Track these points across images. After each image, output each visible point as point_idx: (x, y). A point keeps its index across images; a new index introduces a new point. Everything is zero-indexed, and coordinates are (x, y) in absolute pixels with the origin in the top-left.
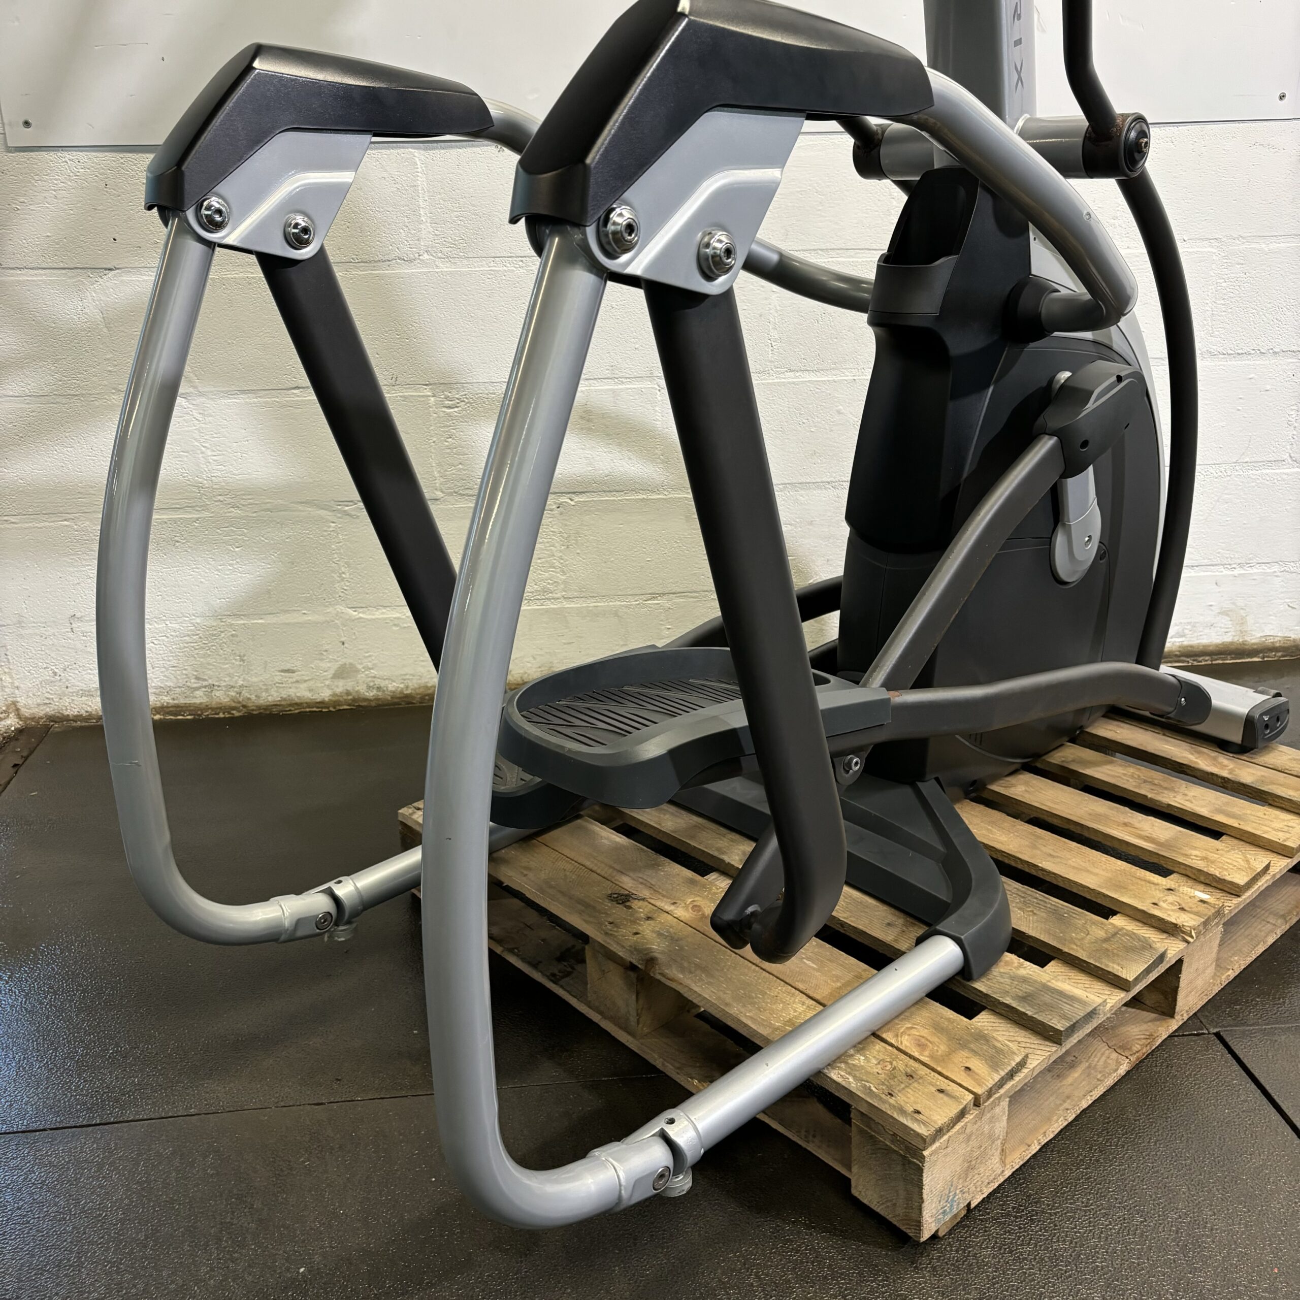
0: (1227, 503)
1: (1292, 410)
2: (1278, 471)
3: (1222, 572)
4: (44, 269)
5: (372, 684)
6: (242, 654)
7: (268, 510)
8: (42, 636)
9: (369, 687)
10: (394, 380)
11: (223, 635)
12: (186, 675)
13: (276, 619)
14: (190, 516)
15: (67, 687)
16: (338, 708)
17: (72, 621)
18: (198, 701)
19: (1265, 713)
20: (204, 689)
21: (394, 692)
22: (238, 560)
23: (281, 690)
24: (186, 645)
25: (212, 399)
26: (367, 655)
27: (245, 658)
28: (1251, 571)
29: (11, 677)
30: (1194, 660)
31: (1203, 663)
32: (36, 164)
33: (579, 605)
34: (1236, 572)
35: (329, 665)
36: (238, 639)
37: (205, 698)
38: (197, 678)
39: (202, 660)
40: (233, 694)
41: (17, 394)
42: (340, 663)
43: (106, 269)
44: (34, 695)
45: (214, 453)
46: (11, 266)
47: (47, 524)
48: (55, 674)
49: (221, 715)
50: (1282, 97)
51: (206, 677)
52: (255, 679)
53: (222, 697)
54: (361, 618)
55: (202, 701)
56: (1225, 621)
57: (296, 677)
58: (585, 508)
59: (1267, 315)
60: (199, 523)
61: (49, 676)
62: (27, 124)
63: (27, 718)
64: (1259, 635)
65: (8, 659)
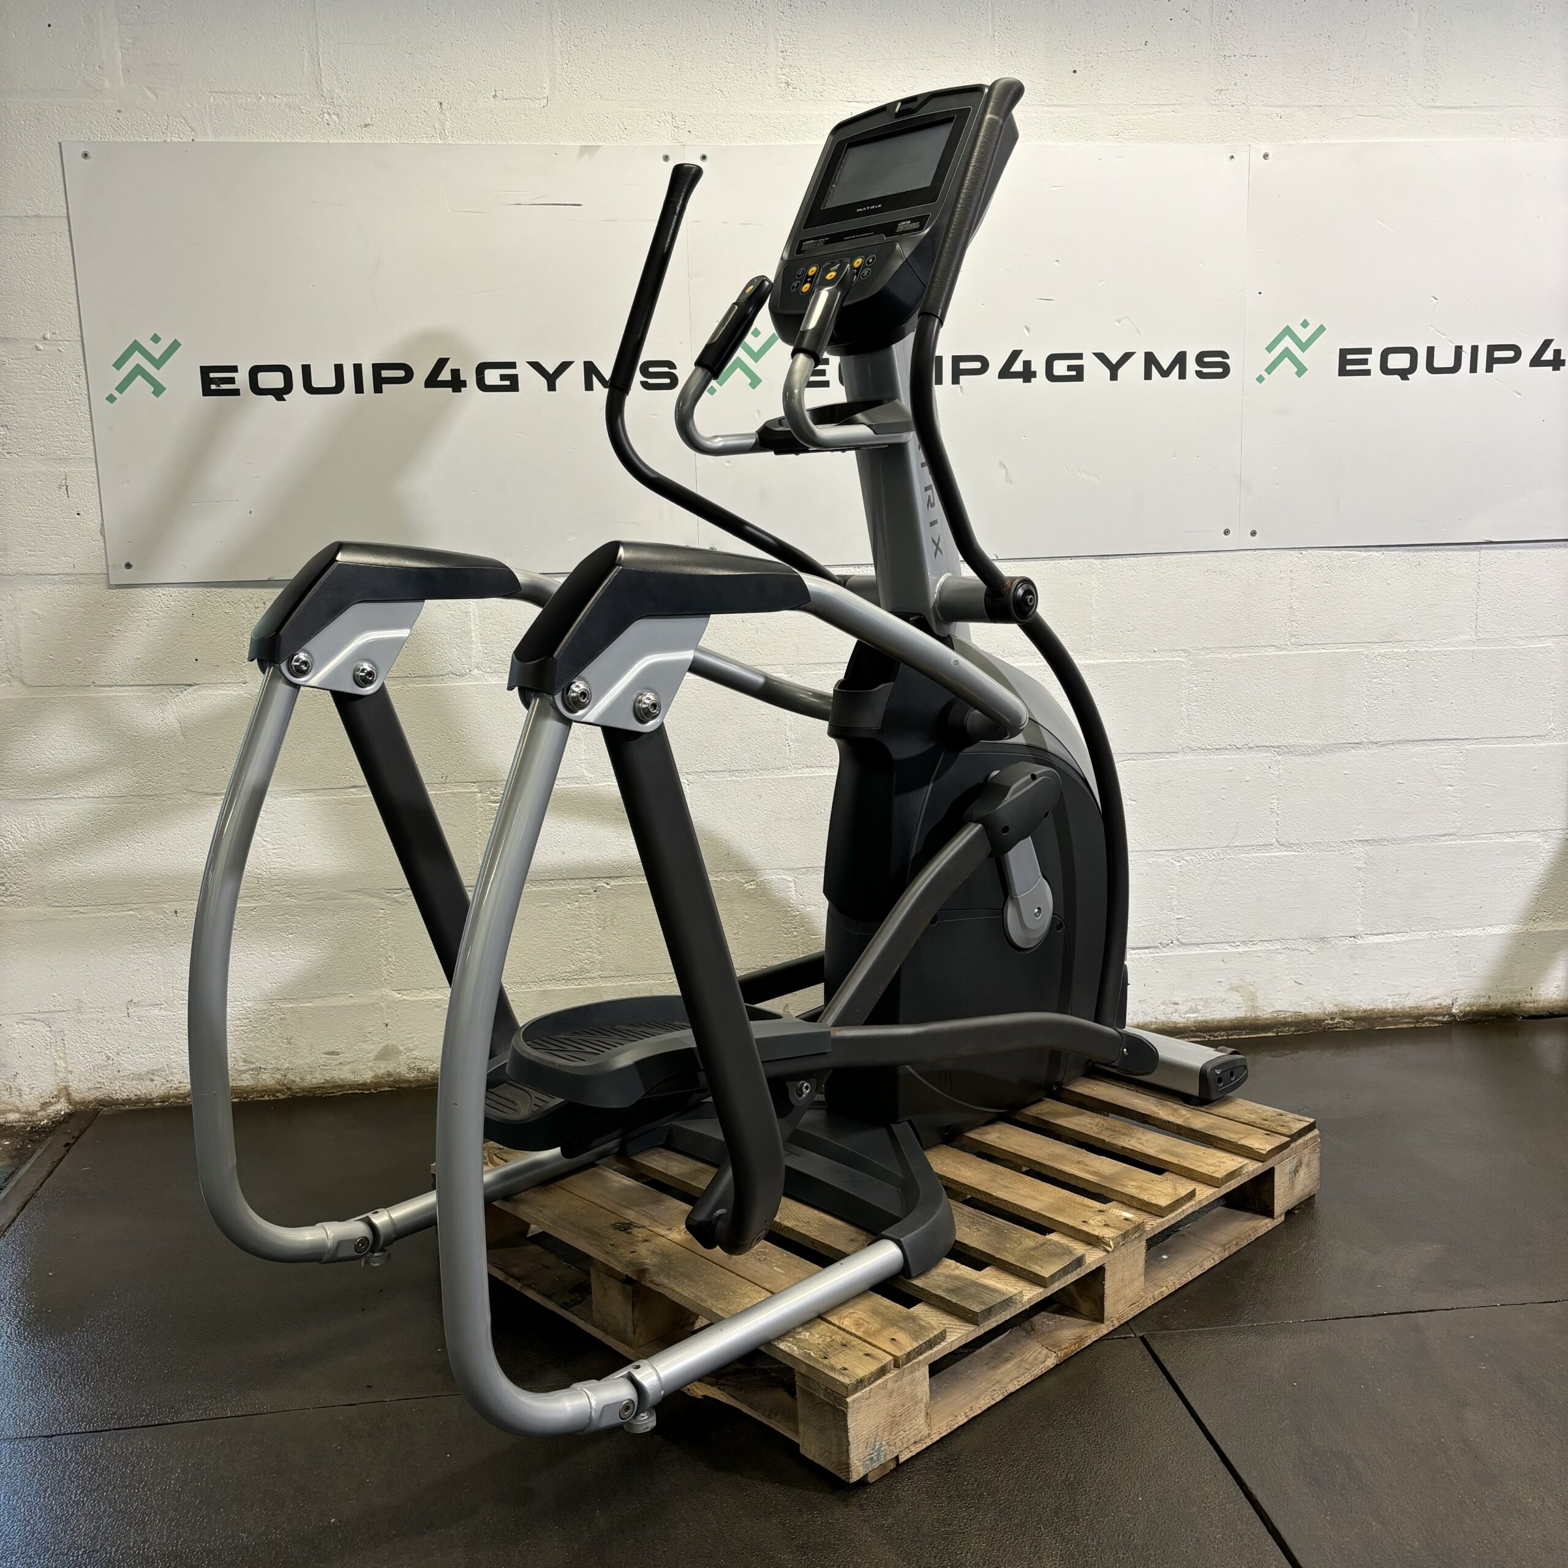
0: (1223, 884)
1: (1273, 799)
2: (1268, 854)
3: (1227, 949)
4: (132, 686)
5: (413, 1065)
6: (289, 1037)
7: (322, 898)
8: (98, 1021)
9: (410, 1069)
10: (444, 778)
11: (272, 1018)
12: (235, 1058)
13: (323, 1002)
14: (248, 905)
15: (119, 1071)
16: (379, 1089)
17: (129, 1007)
18: (244, 1084)
19: (1218, 1067)
20: (251, 1072)
21: (434, 1073)
22: (291, 946)
23: (324, 1072)
24: (236, 1028)
25: (276, 798)
26: (409, 1036)
27: (292, 1041)
28: (1254, 948)
29: (66, 1062)
30: (1210, 1036)
31: (1219, 1038)
32: (133, 598)
33: (614, 984)
34: (1240, 950)
35: (372, 1047)
36: (286, 1022)
37: (252, 1081)
38: (245, 1061)
39: (251, 1043)
40: (279, 1077)
41: (97, 796)
42: (383, 1044)
43: (186, 685)
44: (86, 1079)
45: (275, 847)
46: (103, 684)
47: (113, 914)
48: (108, 1058)
49: (266, 1098)
50: (1227, 532)
51: (254, 1061)
52: (302, 1062)
53: (268, 1079)
54: (405, 1000)
55: (249, 1084)
56: (1236, 998)
57: (340, 1058)
58: (621, 892)
59: (1238, 715)
60: (257, 911)
61: (102, 1060)
62: (128, 566)
63: (77, 1103)
64: (1270, 1011)
65: (64, 1044)
